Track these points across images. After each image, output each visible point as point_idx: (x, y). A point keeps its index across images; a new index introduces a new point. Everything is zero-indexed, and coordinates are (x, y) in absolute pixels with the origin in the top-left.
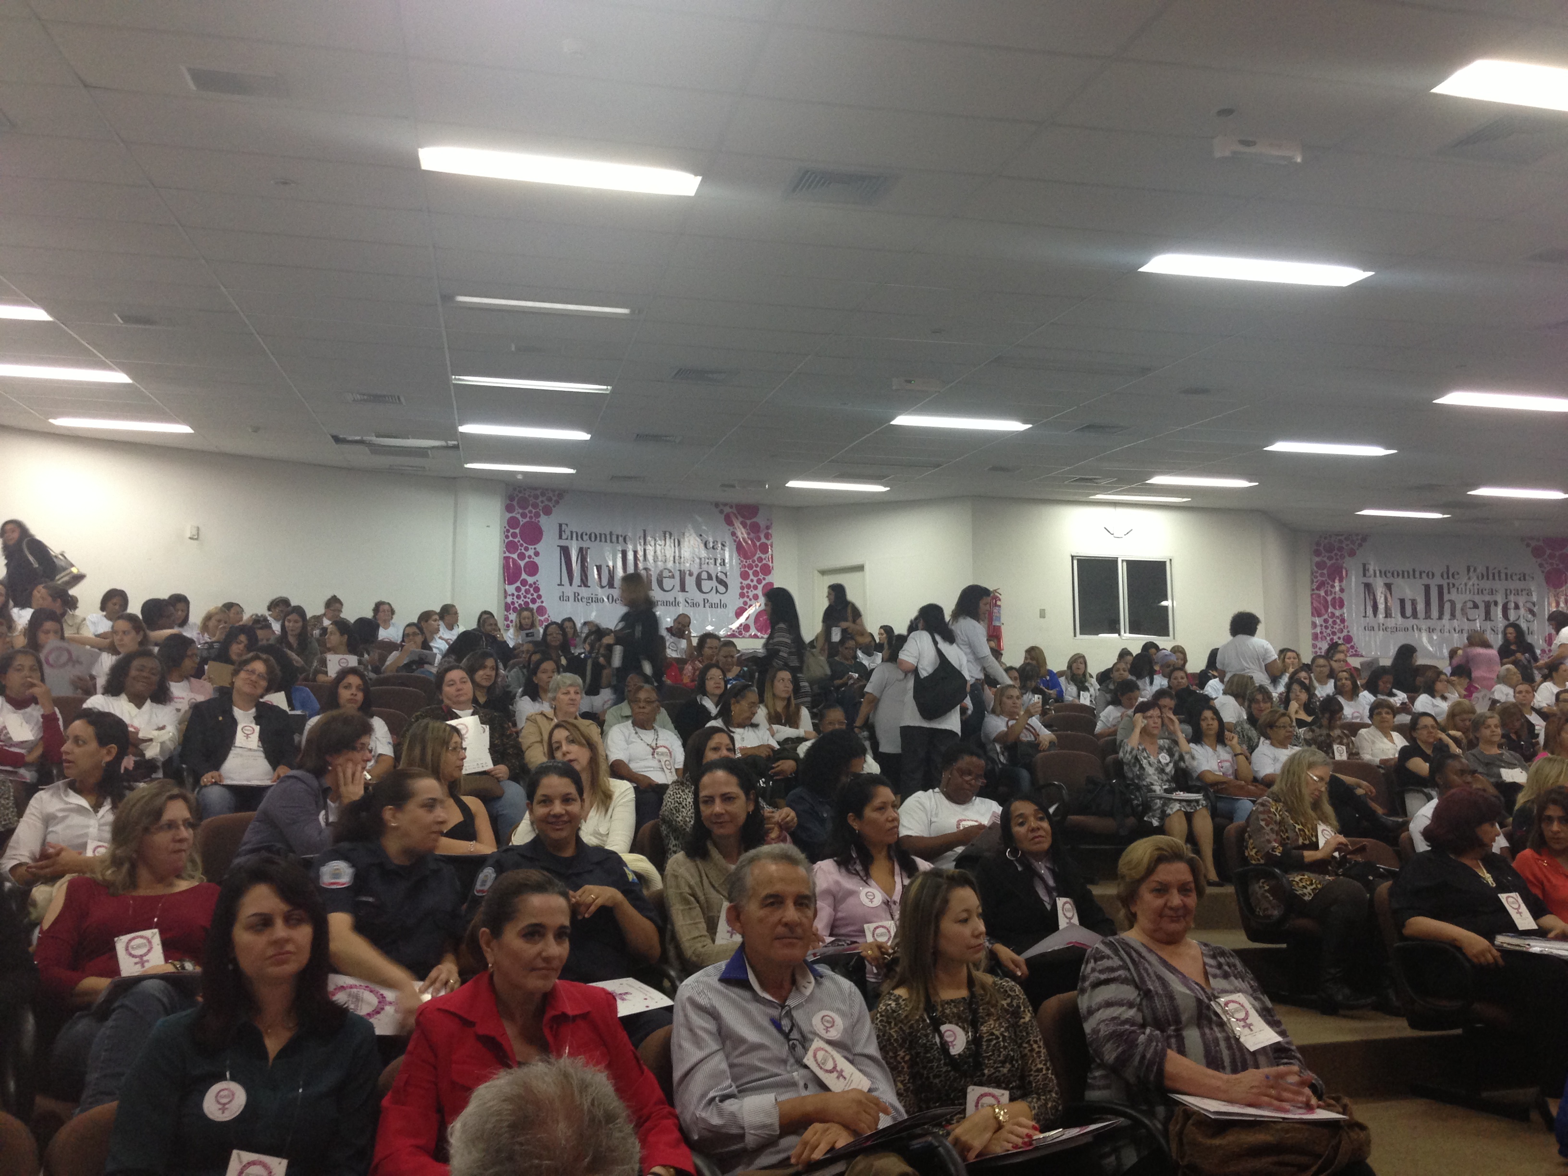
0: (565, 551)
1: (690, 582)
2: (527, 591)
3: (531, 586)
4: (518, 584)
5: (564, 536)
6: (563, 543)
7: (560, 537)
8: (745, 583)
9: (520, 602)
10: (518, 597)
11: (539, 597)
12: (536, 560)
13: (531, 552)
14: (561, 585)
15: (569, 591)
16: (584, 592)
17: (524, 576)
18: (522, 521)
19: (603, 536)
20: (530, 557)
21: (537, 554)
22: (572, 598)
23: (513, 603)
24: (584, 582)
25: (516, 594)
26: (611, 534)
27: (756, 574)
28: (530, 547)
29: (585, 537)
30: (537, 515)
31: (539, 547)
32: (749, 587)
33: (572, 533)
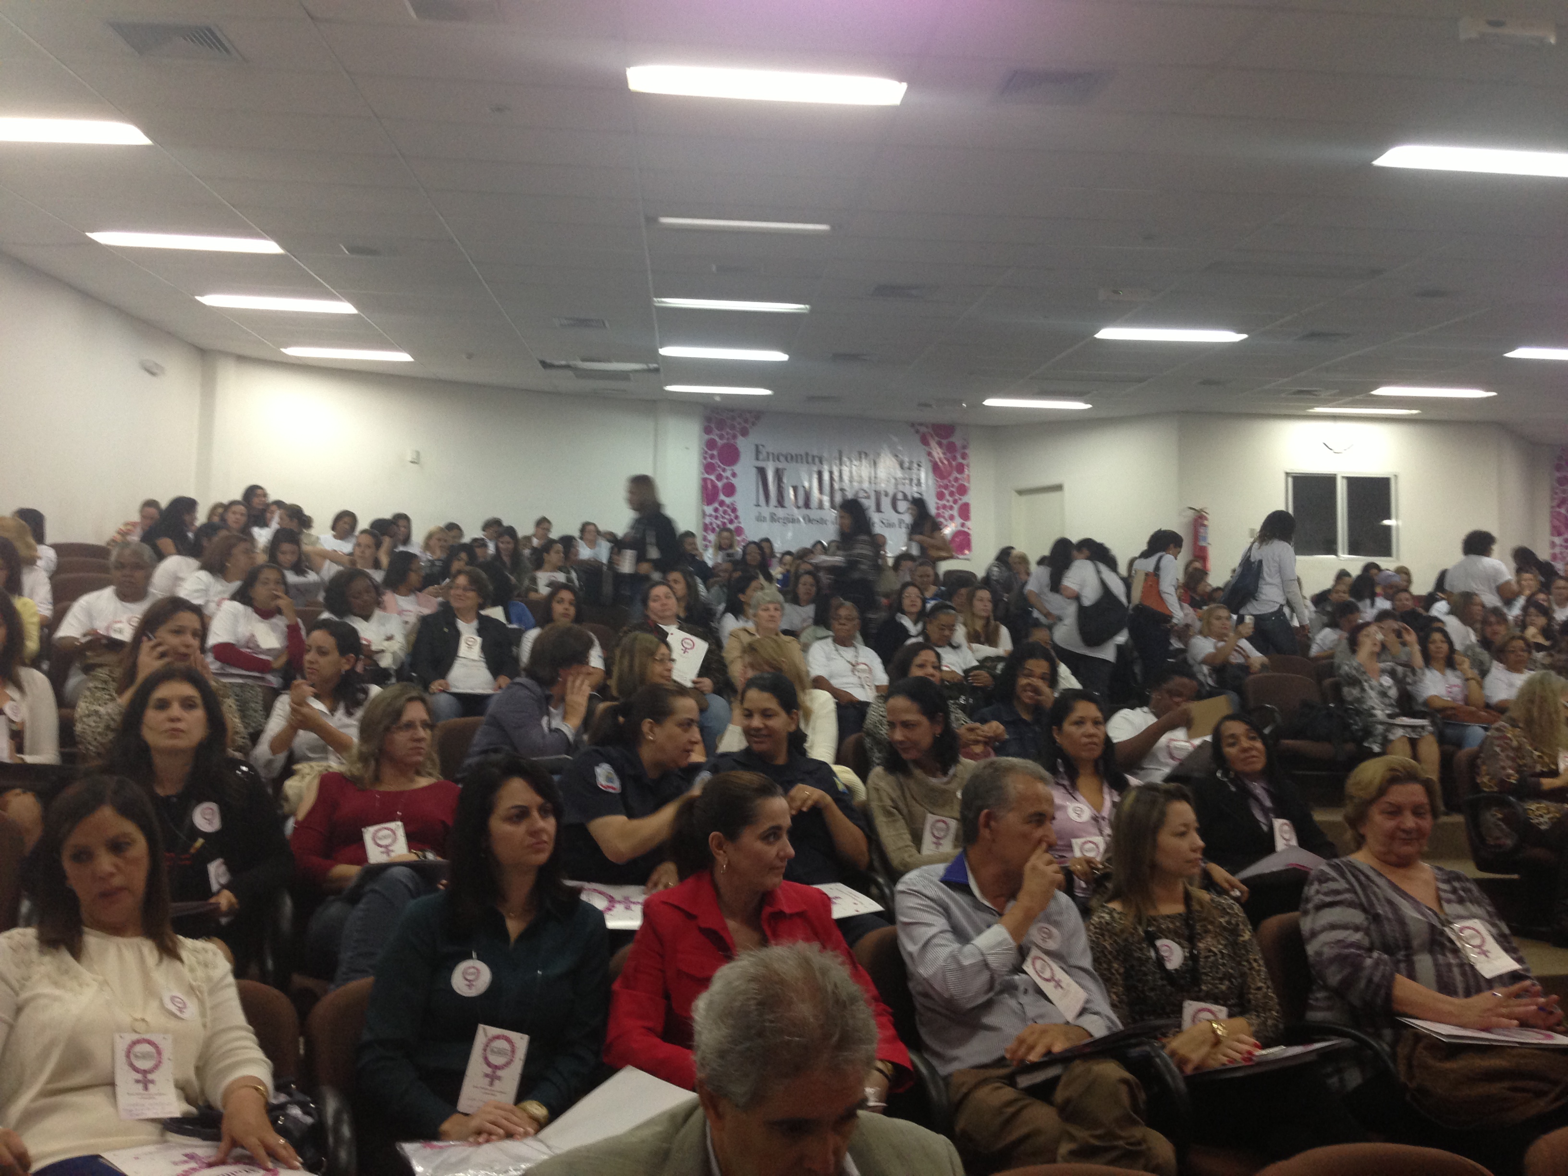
0: (762, 472)
1: (886, 503)
2: (725, 512)
3: (728, 506)
4: (716, 505)
5: (761, 457)
6: (760, 464)
7: (757, 459)
8: (941, 503)
9: (719, 522)
10: (716, 518)
11: (737, 517)
12: (734, 481)
13: (728, 474)
14: (758, 505)
15: (766, 511)
16: (780, 512)
17: (722, 497)
18: (720, 442)
19: (799, 457)
20: (727, 478)
21: (734, 475)
22: (768, 518)
23: (711, 524)
24: (781, 503)
25: (714, 514)
26: (807, 454)
27: (952, 494)
28: (727, 468)
29: (782, 459)
30: (735, 437)
31: (737, 468)
32: (944, 507)
33: (768, 453)
